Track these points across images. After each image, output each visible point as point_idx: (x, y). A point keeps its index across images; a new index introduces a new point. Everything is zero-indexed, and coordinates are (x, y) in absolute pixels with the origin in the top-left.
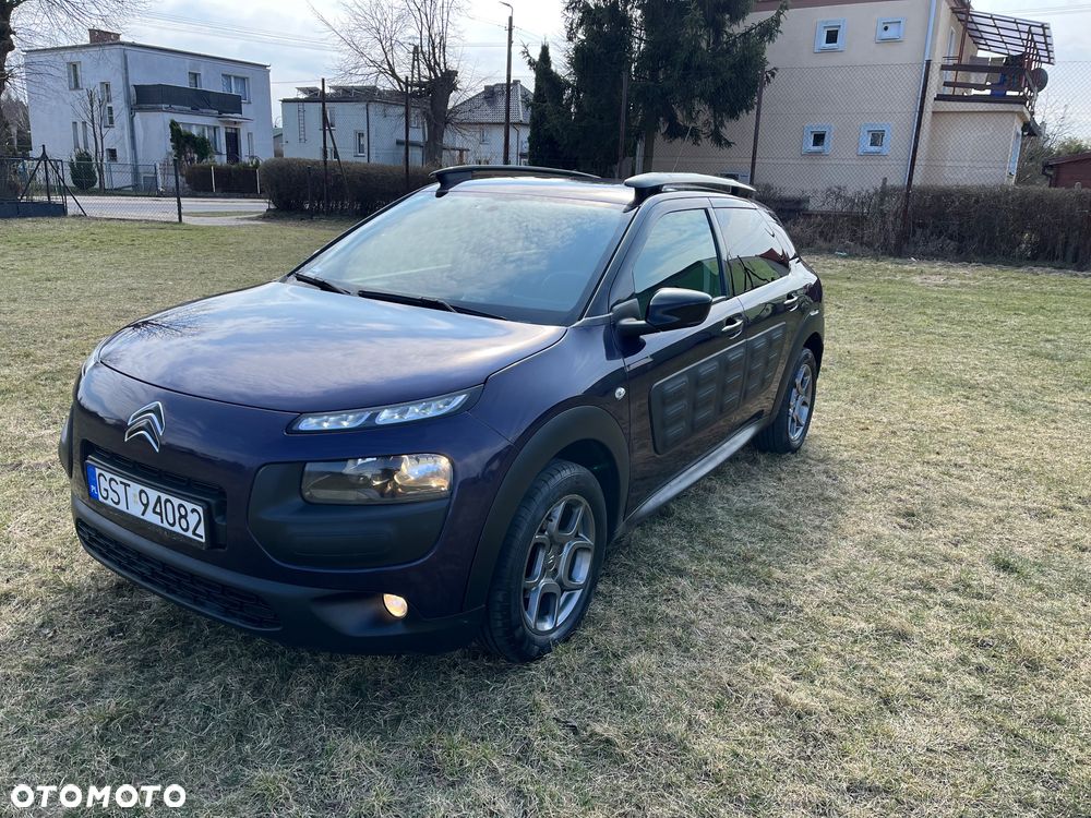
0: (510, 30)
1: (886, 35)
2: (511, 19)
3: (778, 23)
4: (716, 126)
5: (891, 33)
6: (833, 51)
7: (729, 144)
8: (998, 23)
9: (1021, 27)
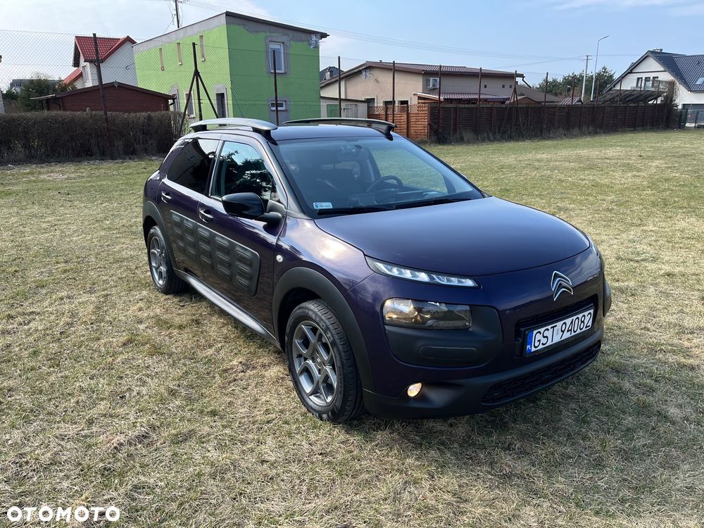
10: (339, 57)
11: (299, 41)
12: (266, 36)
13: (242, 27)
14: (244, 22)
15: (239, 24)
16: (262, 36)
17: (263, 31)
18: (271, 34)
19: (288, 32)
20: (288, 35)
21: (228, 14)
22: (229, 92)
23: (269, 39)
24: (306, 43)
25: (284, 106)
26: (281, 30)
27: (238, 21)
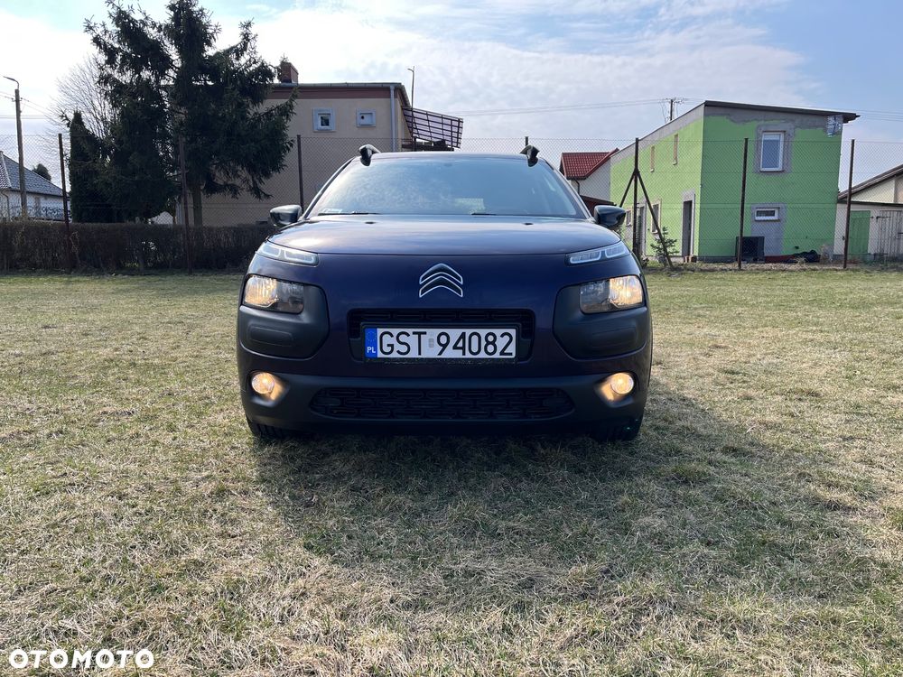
0: (17, 101)
1: (363, 122)
2: (17, 92)
3: (291, 107)
4: (254, 182)
5: (367, 120)
6: (327, 131)
7: (267, 196)
8: (430, 118)
9: (445, 121)
10: (853, 141)
11: (809, 127)
12: (759, 126)
13: (725, 117)
14: (728, 111)
15: (722, 115)
16: (753, 125)
17: (756, 120)
18: (767, 122)
19: (794, 117)
20: (793, 121)
21: (708, 104)
22: (698, 200)
23: (763, 129)
24: (820, 129)
25: (776, 214)
26: (782, 116)
27: (722, 111)
